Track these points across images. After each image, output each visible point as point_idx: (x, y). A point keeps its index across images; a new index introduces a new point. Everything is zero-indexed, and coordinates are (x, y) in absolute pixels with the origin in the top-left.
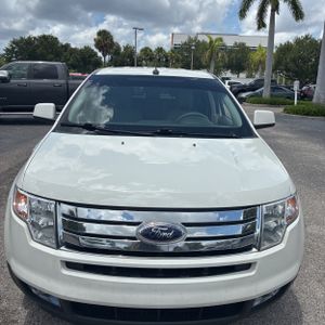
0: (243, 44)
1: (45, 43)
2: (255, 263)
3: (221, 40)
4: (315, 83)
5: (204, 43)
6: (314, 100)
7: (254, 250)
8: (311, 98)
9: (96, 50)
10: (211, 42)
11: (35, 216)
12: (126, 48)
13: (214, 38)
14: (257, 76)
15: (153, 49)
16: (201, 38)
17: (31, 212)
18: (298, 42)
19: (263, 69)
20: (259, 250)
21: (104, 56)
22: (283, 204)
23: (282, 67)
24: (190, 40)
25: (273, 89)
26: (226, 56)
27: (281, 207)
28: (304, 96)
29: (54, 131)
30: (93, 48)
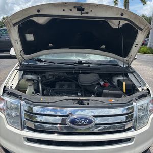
2: (134, 138)
7: (133, 129)
8: (147, 45)
11: (9, 111)
17: (7, 108)
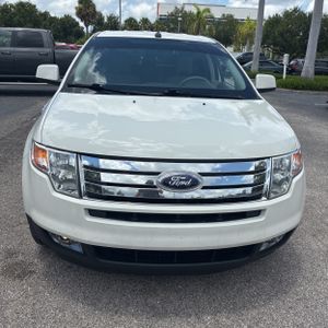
0: (232, 16)
1: (23, 11)
2: (264, 210)
3: (208, 11)
4: (303, 57)
5: (191, 13)
6: (303, 74)
7: (264, 198)
8: (299, 73)
9: (78, 20)
10: (199, 13)
11: (54, 170)
12: (110, 18)
13: (202, 8)
14: (245, 50)
15: (138, 20)
16: (187, 9)
18: (287, 14)
19: (252, 43)
20: (268, 199)
21: (87, 26)
22: (289, 158)
23: (270, 41)
24: (177, 10)
25: (261, 63)
26: (214, 28)
27: (287, 161)
28: (292, 71)
29: (62, 91)
30: (75, 17)
